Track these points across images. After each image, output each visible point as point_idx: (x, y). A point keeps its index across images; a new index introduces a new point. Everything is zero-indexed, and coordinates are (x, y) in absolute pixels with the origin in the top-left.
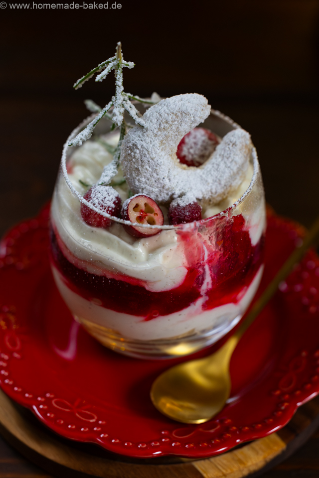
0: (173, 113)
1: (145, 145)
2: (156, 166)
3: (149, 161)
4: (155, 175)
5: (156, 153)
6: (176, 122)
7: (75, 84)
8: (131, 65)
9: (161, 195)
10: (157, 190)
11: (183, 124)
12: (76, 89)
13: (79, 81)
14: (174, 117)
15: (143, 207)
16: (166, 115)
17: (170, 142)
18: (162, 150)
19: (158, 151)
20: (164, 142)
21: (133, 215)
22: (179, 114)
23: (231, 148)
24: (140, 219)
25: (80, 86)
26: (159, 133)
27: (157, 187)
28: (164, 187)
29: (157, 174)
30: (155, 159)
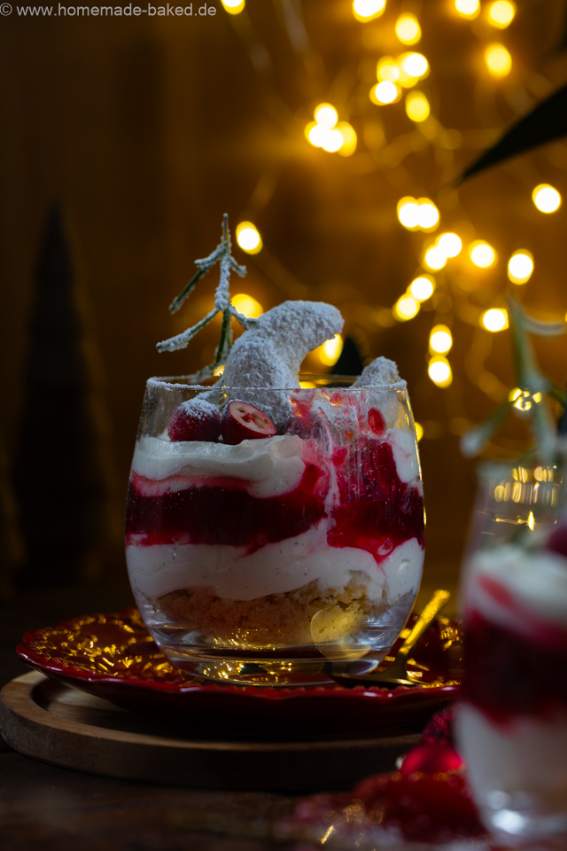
0: (293, 310)
1: (255, 345)
2: (270, 372)
3: (260, 365)
4: (268, 385)
5: (269, 354)
6: (297, 321)
7: (171, 306)
8: (243, 269)
9: (275, 416)
11: (306, 325)
13: (176, 299)
14: (294, 314)
16: (284, 312)
17: (289, 347)
18: (278, 353)
19: (272, 353)
20: (281, 343)
22: (301, 312)
23: (371, 375)
26: (274, 332)
27: (271, 404)
28: (279, 403)
29: (271, 384)
30: (269, 362)
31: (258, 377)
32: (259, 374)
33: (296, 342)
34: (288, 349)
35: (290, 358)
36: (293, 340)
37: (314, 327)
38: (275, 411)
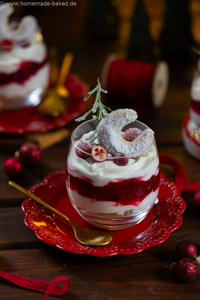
2: (109, 136)
3: (106, 133)
7: (84, 99)
8: (106, 92)
10: (108, 146)
12: (84, 101)
15: (99, 150)
17: (117, 127)
18: (113, 129)
19: (111, 130)
20: (114, 126)
21: (94, 152)
24: (97, 154)
25: (86, 100)
27: (109, 145)
28: (111, 145)
29: (109, 139)
30: (109, 132)
31: (105, 136)
32: (106, 136)
33: (119, 125)
34: (116, 128)
35: (117, 130)
36: (118, 125)
37: (126, 121)
38: (110, 147)
